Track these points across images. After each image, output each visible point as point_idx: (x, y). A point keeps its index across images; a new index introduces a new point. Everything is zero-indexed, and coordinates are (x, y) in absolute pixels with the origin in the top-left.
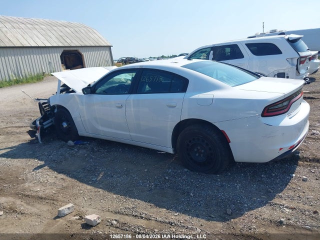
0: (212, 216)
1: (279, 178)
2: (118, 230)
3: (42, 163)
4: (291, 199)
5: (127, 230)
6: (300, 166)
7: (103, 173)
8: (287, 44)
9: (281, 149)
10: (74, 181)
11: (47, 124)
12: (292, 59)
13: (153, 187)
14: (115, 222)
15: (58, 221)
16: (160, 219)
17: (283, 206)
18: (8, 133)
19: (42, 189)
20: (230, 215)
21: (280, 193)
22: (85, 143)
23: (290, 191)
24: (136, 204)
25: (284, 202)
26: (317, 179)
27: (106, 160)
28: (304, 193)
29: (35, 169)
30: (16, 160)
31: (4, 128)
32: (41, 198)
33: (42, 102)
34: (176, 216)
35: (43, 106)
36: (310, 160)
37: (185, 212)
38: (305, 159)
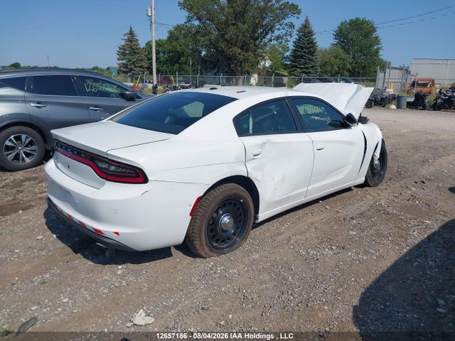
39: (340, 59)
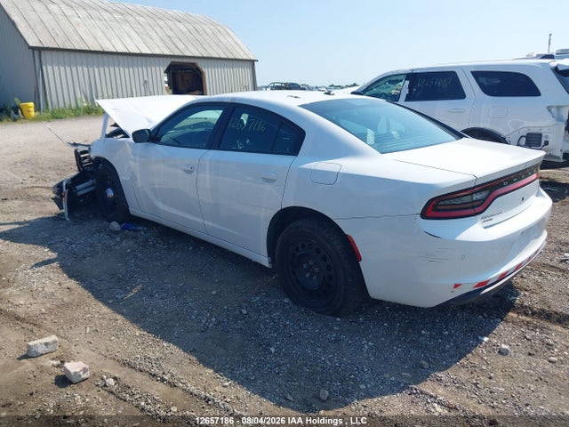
0: (290, 398)
1: (455, 342)
2: (112, 397)
3: (54, 255)
4: (458, 387)
5: (125, 401)
6: (507, 322)
7: (139, 287)
8: (553, 77)
9: (456, 286)
10: (86, 293)
11: (82, 189)
12: (559, 108)
13: (211, 325)
14: (111, 382)
15: (23, 364)
16: (192, 389)
17: (435, 398)
18: (29, 198)
19: (28, 302)
20: (323, 401)
21: (440, 371)
22: (140, 228)
23: (464, 370)
24: (166, 352)
25: (441, 391)
26: (530, 354)
27: (158, 263)
28: (490, 378)
29: (37, 265)
30: (16, 245)
31: (28, 188)
32: (18, 318)
33: (80, 149)
34: (226, 387)
35: (82, 156)
36: (533, 313)
37: (245, 381)
38: (524, 310)
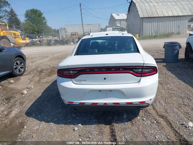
39: (32, 27)
